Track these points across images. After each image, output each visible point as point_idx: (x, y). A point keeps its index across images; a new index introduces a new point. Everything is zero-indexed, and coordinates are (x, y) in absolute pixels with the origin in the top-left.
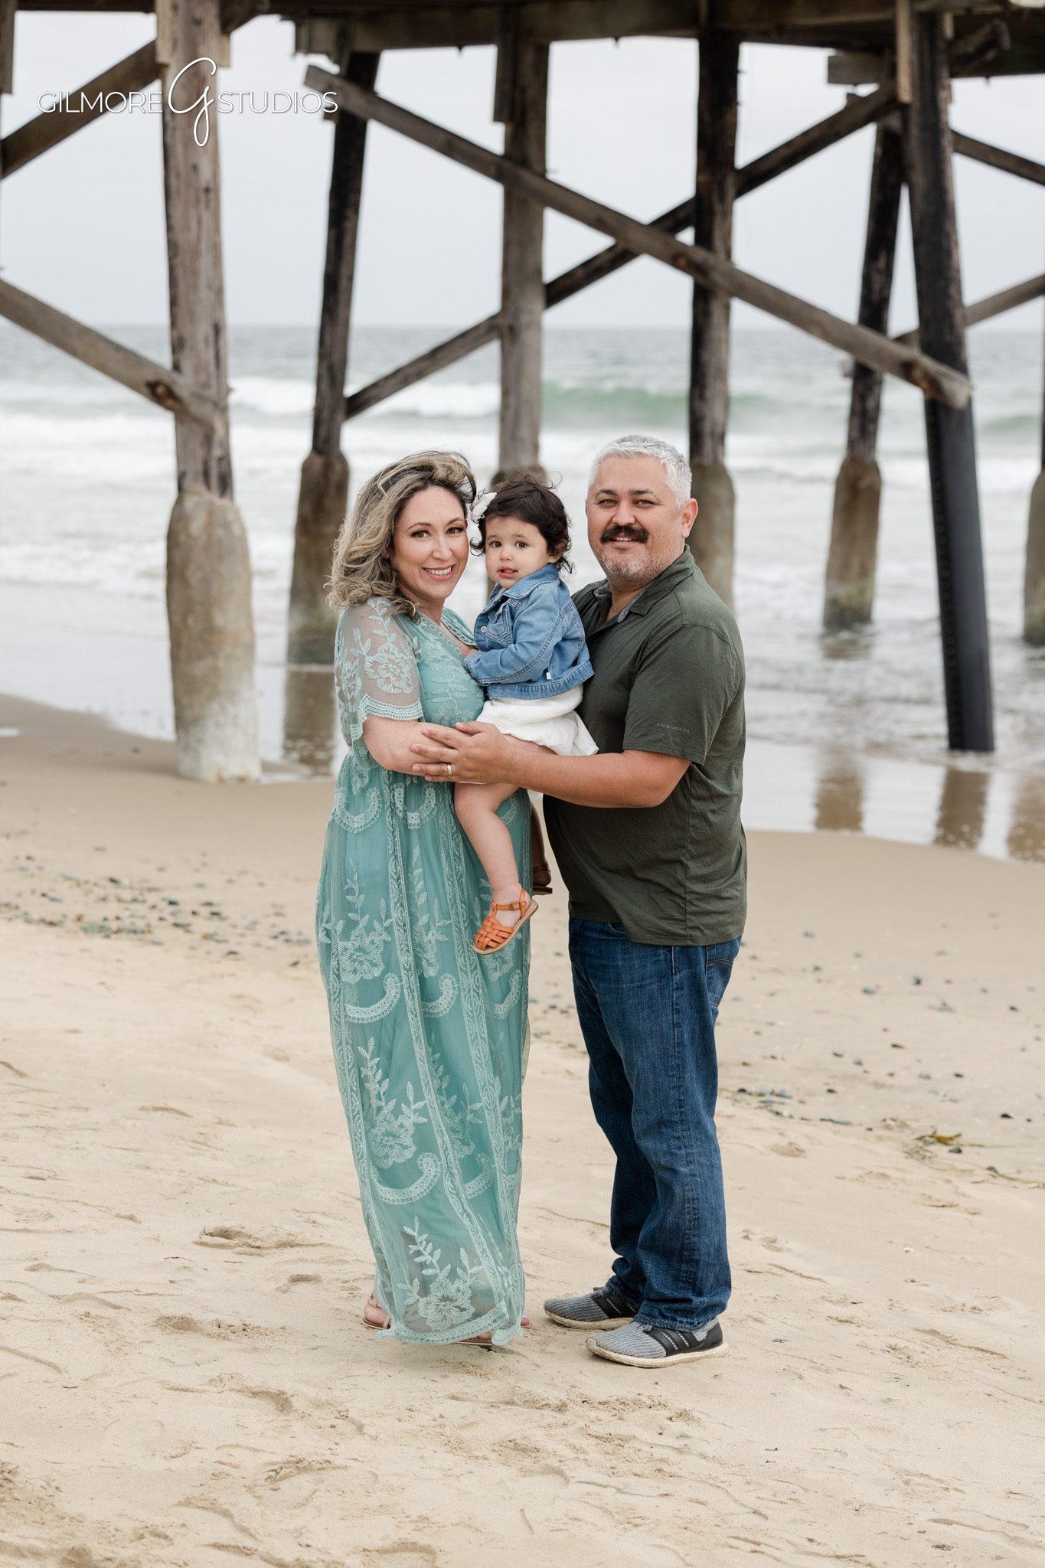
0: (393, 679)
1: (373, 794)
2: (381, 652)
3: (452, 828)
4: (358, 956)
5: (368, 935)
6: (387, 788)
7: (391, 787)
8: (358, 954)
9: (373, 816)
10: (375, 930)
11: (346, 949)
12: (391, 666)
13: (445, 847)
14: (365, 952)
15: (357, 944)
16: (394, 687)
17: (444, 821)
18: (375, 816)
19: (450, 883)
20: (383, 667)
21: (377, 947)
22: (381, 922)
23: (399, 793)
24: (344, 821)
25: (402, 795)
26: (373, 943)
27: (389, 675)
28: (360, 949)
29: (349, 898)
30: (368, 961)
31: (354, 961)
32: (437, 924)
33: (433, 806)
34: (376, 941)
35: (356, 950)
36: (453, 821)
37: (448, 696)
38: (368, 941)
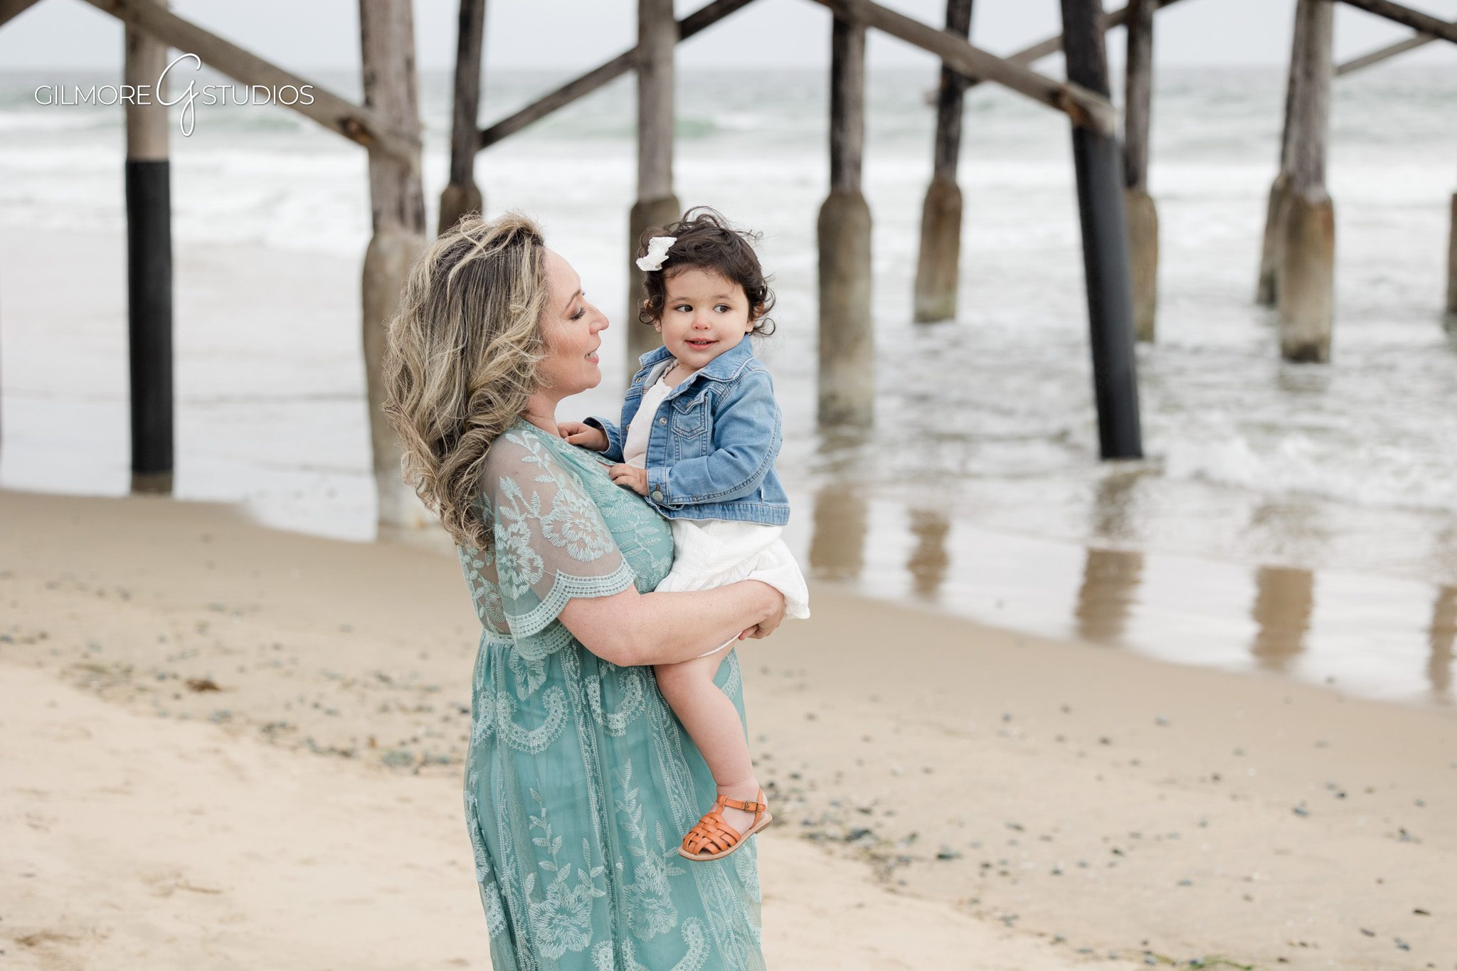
0: (588, 539)
1: (552, 696)
2: (558, 506)
3: (665, 723)
4: (560, 920)
5: (572, 891)
6: (575, 685)
7: (581, 684)
8: (560, 917)
9: (556, 726)
10: (581, 882)
11: (543, 913)
12: (577, 521)
13: (660, 750)
14: (570, 915)
15: (557, 903)
16: (593, 550)
17: (653, 715)
18: (559, 726)
19: (676, 796)
20: (568, 525)
21: (586, 905)
22: (587, 871)
23: (594, 688)
24: (513, 738)
25: (598, 693)
26: (579, 900)
27: (580, 535)
28: (562, 910)
29: (537, 841)
30: (575, 925)
31: (556, 927)
32: (665, 855)
33: (639, 698)
34: (584, 897)
35: (557, 911)
36: (664, 713)
37: (639, 546)
38: (572, 898)
